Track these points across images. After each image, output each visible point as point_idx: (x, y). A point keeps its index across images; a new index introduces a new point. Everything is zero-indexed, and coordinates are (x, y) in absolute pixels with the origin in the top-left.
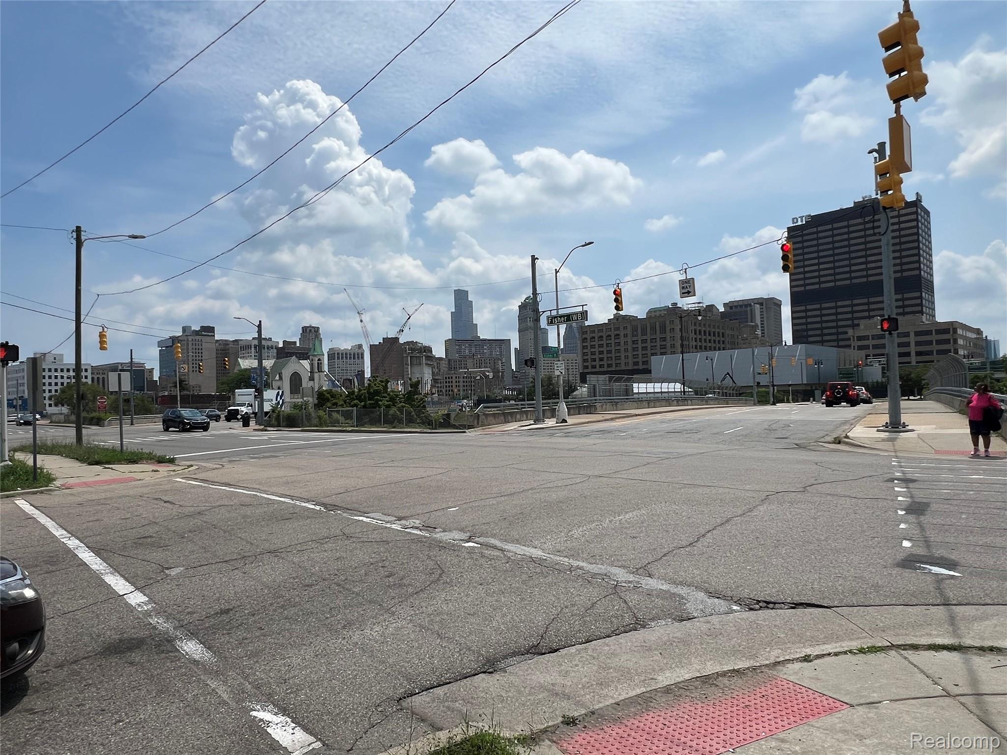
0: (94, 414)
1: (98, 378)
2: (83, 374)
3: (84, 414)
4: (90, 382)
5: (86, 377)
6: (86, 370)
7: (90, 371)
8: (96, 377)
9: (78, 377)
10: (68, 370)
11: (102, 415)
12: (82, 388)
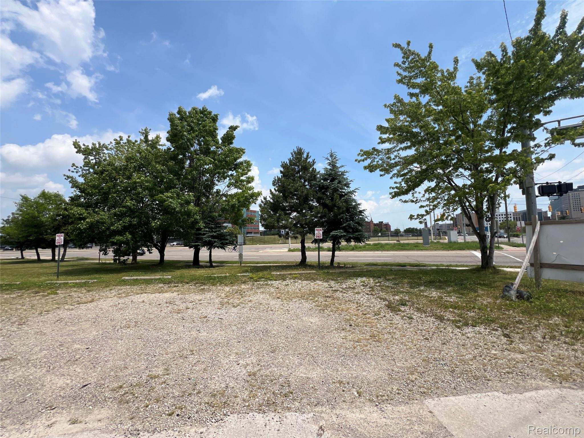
0: (515, 233)
1: (517, 217)
2: (509, 216)
3: (510, 233)
4: (513, 220)
5: (511, 217)
6: (510, 215)
7: (512, 215)
8: (515, 217)
9: (507, 218)
10: (502, 215)
11: (518, 233)
12: (509, 223)
